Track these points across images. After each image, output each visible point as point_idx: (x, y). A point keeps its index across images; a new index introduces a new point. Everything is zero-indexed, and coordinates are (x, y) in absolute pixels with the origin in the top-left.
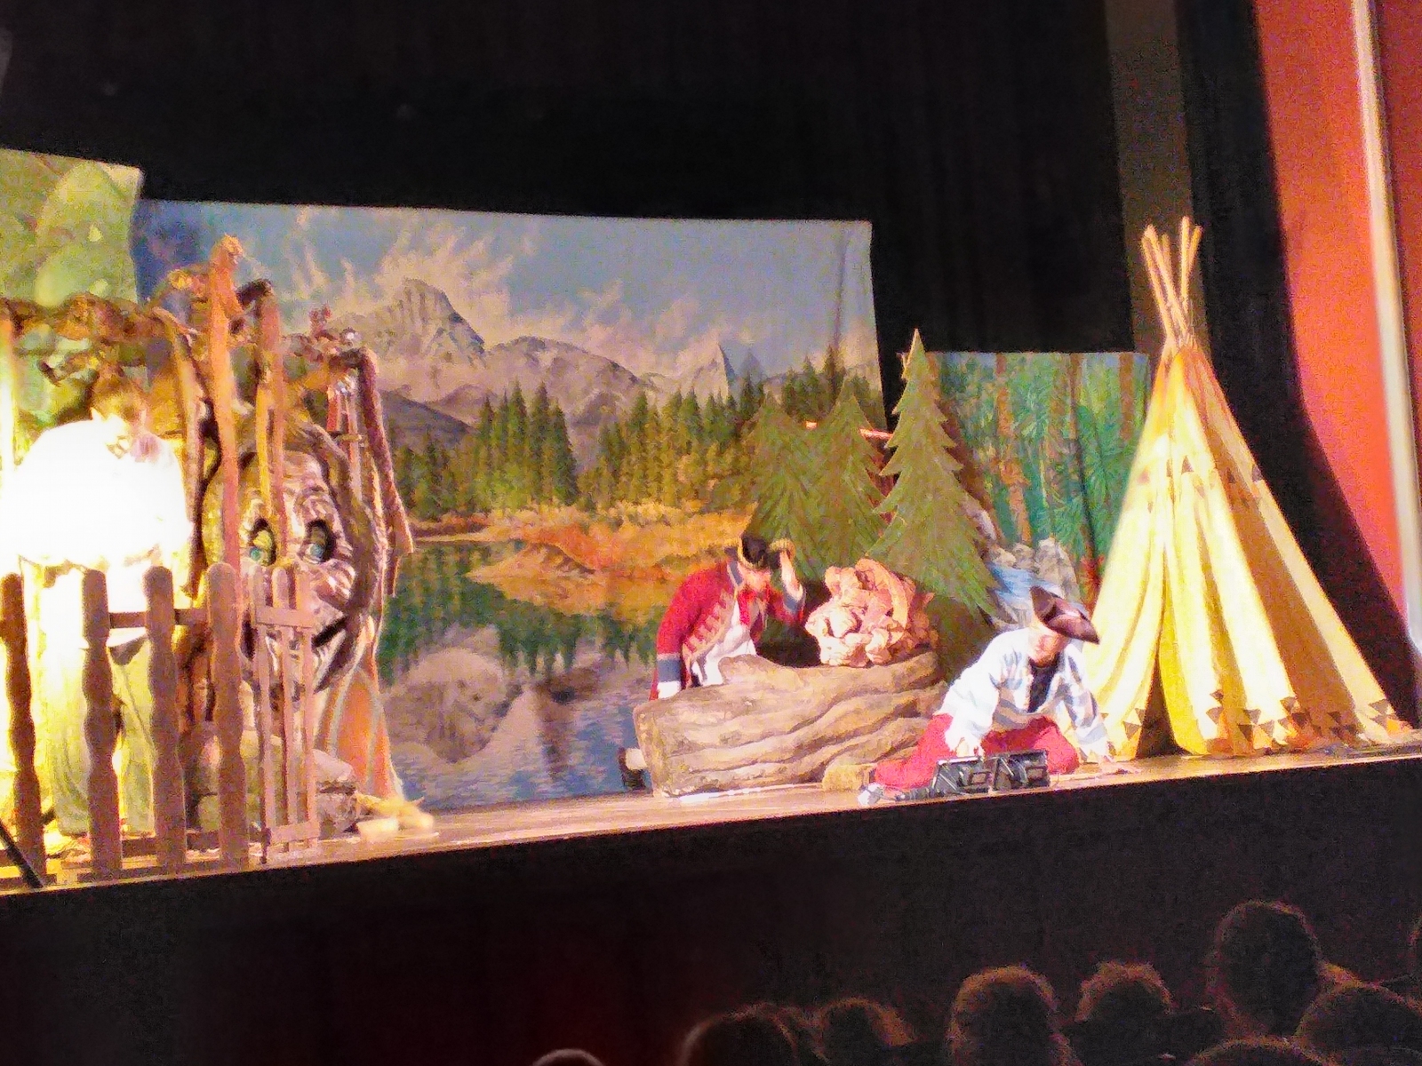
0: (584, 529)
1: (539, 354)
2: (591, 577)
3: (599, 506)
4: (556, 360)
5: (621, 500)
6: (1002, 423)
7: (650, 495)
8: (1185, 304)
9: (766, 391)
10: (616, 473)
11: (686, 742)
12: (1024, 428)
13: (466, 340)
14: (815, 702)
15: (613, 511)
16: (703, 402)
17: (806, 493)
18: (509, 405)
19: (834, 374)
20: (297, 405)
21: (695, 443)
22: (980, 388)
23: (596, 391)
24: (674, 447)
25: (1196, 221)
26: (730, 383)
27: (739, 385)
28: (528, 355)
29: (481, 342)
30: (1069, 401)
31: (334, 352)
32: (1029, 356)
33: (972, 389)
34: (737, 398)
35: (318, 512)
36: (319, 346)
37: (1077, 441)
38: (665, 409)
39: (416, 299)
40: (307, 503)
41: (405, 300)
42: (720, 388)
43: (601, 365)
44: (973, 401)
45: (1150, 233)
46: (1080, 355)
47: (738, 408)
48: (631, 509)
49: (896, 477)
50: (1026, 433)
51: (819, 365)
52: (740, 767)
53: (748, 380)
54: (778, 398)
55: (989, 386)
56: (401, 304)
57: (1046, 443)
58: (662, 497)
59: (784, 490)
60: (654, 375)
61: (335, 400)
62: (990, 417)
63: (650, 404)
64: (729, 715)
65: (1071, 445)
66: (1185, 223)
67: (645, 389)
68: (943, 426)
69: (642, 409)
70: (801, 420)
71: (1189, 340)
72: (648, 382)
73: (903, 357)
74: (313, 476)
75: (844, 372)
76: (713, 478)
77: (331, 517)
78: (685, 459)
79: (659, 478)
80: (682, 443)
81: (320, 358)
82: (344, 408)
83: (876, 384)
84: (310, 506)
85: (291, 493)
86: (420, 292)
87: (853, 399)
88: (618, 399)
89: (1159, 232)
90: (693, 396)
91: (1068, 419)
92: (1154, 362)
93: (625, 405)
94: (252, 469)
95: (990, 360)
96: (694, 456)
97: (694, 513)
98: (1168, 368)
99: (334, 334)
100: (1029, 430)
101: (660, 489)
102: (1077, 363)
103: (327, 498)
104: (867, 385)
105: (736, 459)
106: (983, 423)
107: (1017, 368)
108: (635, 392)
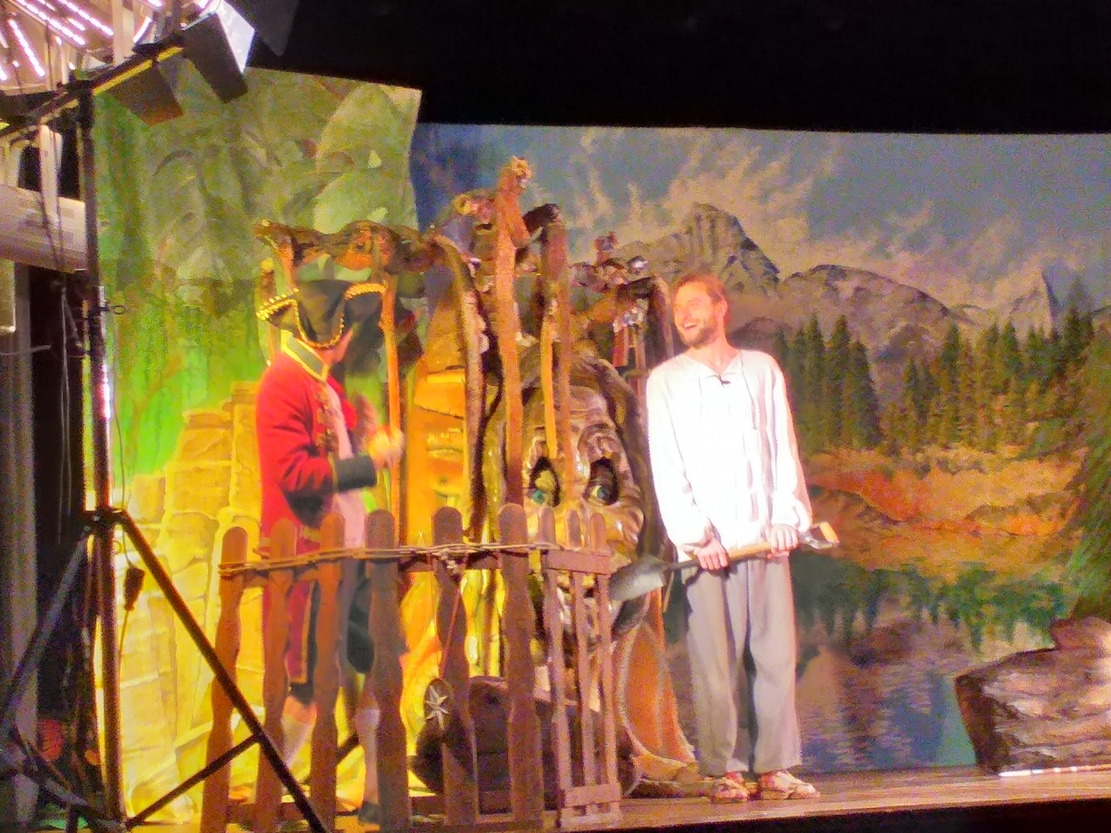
0: (888, 476)
1: (839, 284)
2: (894, 527)
3: (905, 450)
4: (858, 289)
5: (929, 443)
7: (962, 438)
9: (1096, 322)
10: (923, 414)
13: (759, 269)
15: (919, 456)
16: (1022, 335)
18: (806, 338)
20: (581, 339)
21: (1013, 382)
23: (902, 323)
24: (989, 386)
26: (1054, 314)
27: (1064, 315)
28: (827, 284)
29: (776, 270)
31: (620, 281)
35: (603, 451)
36: (604, 275)
38: (979, 343)
39: (706, 225)
40: (592, 440)
41: (694, 224)
42: (1042, 320)
43: (907, 295)
47: (1063, 342)
48: (941, 454)
53: (1074, 312)
56: (689, 231)
58: (975, 439)
60: (969, 306)
61: (622, 332)
63: (963, 338)
67: (957, 322)
69: (953, 343)
72: (960, 315)
74: (598, 411)
76: (1036, 418)
77: (616, 456)
78: (1002, 398)
79: (971, 420)
80: (998, 381)
81: (606, 288)
82: (631, 341)
84: (595, 445)
85: (575, 429)
86: (710, 217)
88: (927, 332)
90: (1011, 330)
93: (934, 339)
94: (534, 404)
96: (1011, 396)
97: (1011, 459)
99: (621, 263)
101: (973, 433)
103: (613, 435)
105: (1060, 399)
108: (945, 324)
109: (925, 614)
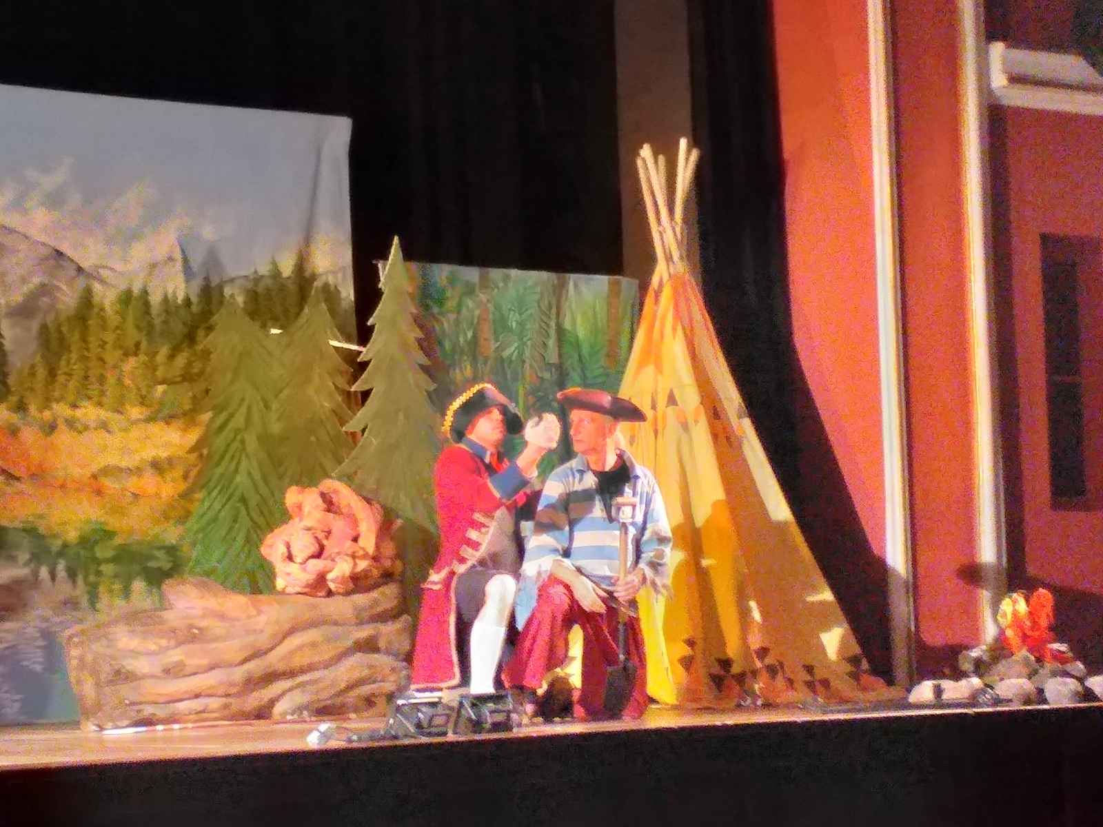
0: (14, 432)
2: (17, 484)
3: (33, 409)
5: (58, 401)
6: (482, 342)
7: (90, 398)
8: (678, 229)
9: (227, 291)
10: (52, 373)
11: (123, 671)
12: (504, 350)
14: (269, 631)
15: (47, 414)
16: (155, 299)
17: (267, 406)
19: (303, 280)
21: (144, 345)
22: (460, 305)
23: (36, 280)
24: (121, 347)
25: (695, 142)
26: (187, 281)
27: (197, 285)
30: (553, 324)
32: (514, 273)
33: (451, 304)
34: (194, 299)
37: (560, 367)
38: (113, 305)
42: (176, 286)
43: (44, 251)
44: (452, 317)
45: (646, 152)
46: (567, 275)
47: (195, 308)
48: (69, 412)
49: (366, 395)
50: (506, 354)
51: (287, 267)
52: (181, 700)
53: (207, 279)
54: (240, 300)
55: (470, 304)
57: (527, 366)
58: (105, 400)
59: (243, 400)
60: (104, 267)
62: (470, 334)
63: (96, 300)
64: (172, 643)
65: (553, 370)
66: (683, 143)
67: (92, 281)
68: (419, 341)
69: (87, 300)
70: (264, 326)
71: (680, 267)
72: (95, 274)
73: (380, 266)
75: (314, 277)
76: (161, 383)
78: (132, 360)
79: (102, 380)
80: (129, 343)
83: (348, 293)
87: (324, 306)
89: (656, 154)
90: (145, 292)
91: (552, 343)
92: (644, 287)
93: (68, 298)
95: (471, 274)
96: (142, 358)
97: (139, 420)
98: (657, 295)
100: (511, 351)
101: (102, 393)
102: (562, 286)
104: (339, 292)
105: (189, 364)
106: (462, 340)
107: (501, 285)
108: (81, 283)
109: (44, 572)
